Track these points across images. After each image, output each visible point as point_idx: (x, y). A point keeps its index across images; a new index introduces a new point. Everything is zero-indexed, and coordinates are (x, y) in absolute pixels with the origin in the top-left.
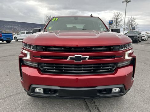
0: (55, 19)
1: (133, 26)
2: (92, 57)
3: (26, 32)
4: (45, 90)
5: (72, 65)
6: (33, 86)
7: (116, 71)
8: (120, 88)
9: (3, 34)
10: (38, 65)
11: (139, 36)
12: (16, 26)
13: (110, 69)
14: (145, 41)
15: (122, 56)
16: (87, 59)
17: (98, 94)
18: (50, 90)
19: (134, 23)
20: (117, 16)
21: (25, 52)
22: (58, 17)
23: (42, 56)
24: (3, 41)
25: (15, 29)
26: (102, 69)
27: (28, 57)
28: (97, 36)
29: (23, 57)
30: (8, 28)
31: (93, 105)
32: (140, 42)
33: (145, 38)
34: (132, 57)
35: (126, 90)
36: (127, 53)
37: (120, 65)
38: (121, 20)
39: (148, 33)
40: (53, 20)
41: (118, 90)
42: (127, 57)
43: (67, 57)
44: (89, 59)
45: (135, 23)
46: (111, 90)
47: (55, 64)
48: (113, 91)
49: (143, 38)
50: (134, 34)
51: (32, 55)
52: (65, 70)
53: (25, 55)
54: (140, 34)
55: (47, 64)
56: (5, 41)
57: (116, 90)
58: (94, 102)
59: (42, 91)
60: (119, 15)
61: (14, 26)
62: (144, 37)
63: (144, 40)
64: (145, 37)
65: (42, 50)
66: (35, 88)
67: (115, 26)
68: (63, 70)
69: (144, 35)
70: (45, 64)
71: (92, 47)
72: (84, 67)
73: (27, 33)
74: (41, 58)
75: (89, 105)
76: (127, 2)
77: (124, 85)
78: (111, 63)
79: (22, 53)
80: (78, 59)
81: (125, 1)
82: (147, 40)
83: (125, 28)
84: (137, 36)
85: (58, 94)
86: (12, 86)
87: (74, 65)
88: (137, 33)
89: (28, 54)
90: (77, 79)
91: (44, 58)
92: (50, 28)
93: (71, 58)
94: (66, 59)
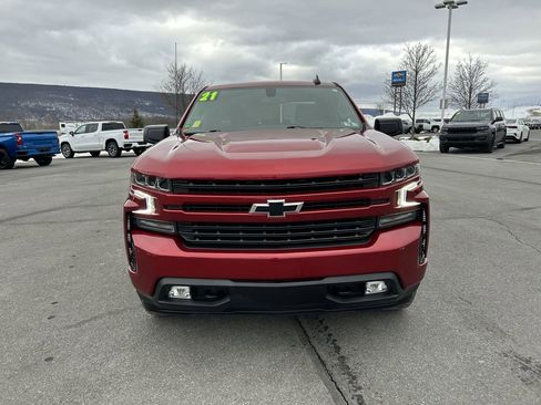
0: (210, 96)
1: (478, 92)
2: (310, 204)
3: (100, 123)
4: (194, 290)
5: (261, 225)
6: (165, 281)
7: (373, 238)
8: (386, 281)
9: (24, 136)
10: (177, 229)
11: (494, 126)
12: (59, 100)
13: (359, 234)
14: (518, 142)
15: (387, 200)
16: (298, 210)
17: (329, 298)
18: (208, 290)
19: (482, 78)
20: (419, 59)
21: (140, 194)
22: (218, 89)
23: (187, 206)
24: (26, 159)
25: (58, 111)
26: (338, 235)
27: (150, 210)
28: (326, 148)
29: (136, 209)
30: (33, 111)
31: (321, 335)
32: (501, 147)
33: (519, 133)
34: (417, 200)
35: (403, 288)
36: (403, 191)
37: (384, 221)
38: (432, 73)
39: (536, 114)
40: (204, 99)
41: (381, 287)
42: (403, 203)
43: (250, 206)
44: (303, 209)
45: (484, 81)
46: (363, 286)
47: (220, 224)
48: (370, 289)
49: (510, 132)
50: (478, 121)
51: (161, 202)
52: (244, 239)
53: (142, 204)
54: (500, 119)
55: (199, 224)
56: (32, 159)
57: (376, 286)
58: (326, 328)
59: (187, 294)
60: (426, 55)
61: (52, 100)
62: (514, 131)
63: (514, 140)
64: (520, 131)
65: (187, 191)
66: (169, 287)
67: (412, 93)
68: (239, 238)
69: (514, 121)
70: (193, 224)
71: (309, 180)
72: (292, 231)
73: (105, 127)
74: (185, 210)
75: (310, 335)
76: (452, 6)
77: (396, 274)
78: (360, 219)
79: (131, 197)
80: (276, 209)
81: (446, 3)
82: (526, 140)
83: (446, 101)
84: (487, 128)
85: (228, 300)
86: (93, 293)
87: (268, 224)
88: (487, 116)
89: (150, 200)
90: (275, 260)
91: (191, 210)
92: (196, 124)
93: (258, 207)
94: (248, 210)
